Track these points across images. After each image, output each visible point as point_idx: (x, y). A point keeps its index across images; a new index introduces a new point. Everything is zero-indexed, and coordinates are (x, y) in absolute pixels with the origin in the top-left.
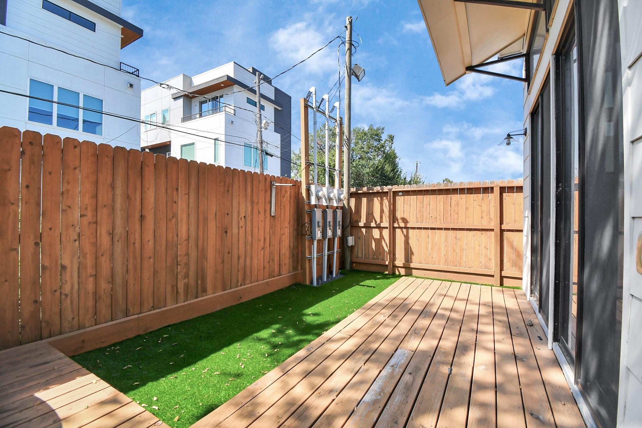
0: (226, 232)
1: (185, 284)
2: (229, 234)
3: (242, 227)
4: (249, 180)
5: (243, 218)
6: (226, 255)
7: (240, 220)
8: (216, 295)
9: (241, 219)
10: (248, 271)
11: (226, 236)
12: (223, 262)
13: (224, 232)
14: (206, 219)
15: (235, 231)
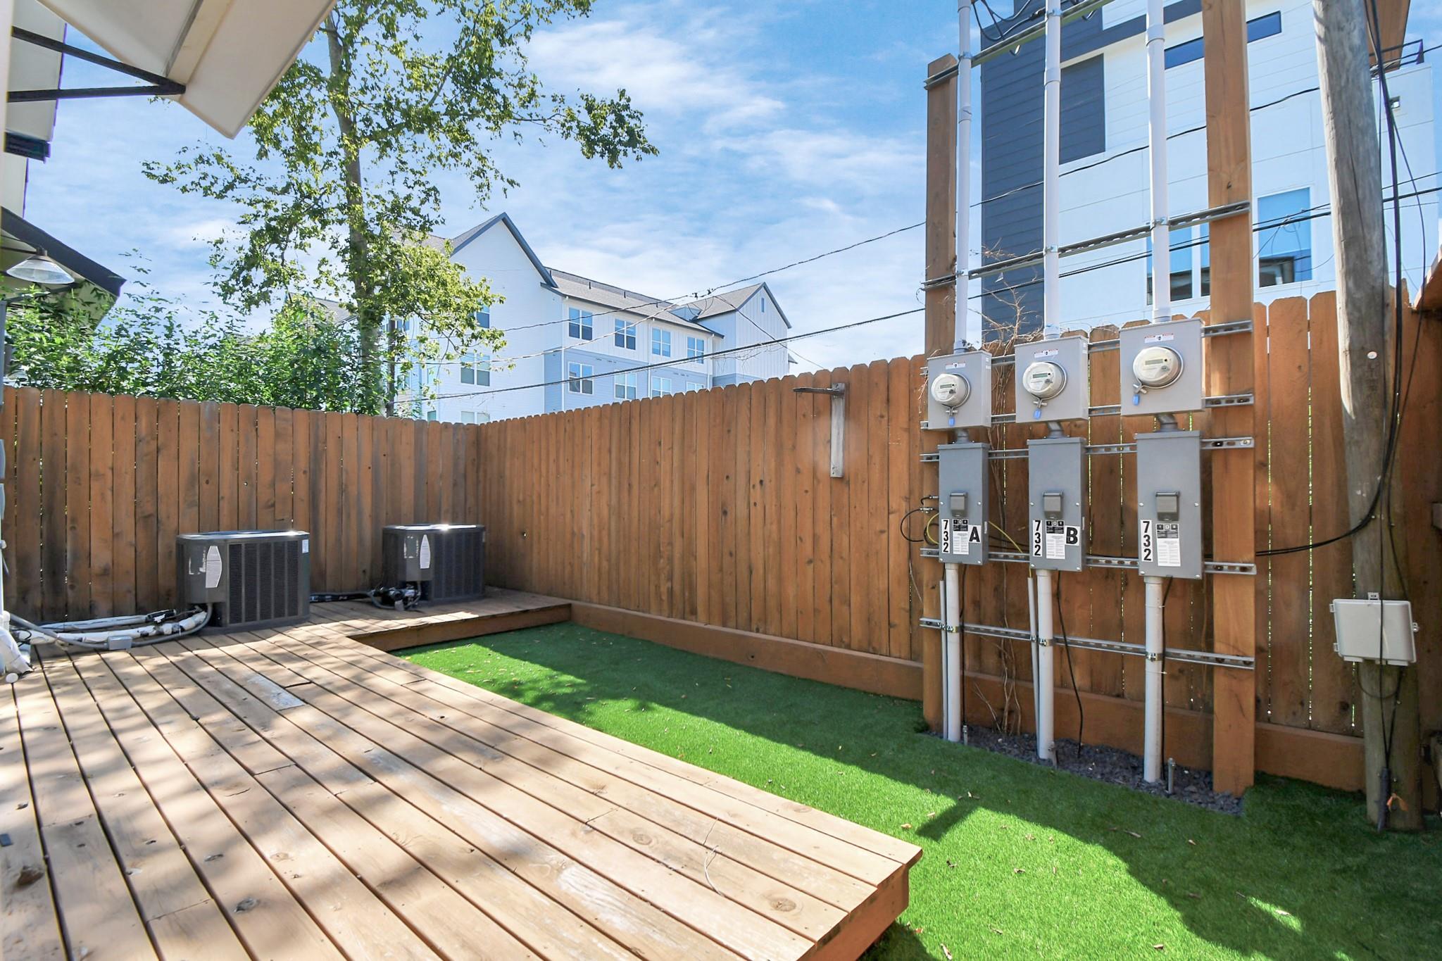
0: (725, 513)
1: (668, 589)
2: (730, 517)
3: (755, 504)
4: (772, 399)
5: (758, 486)
6: (727, 558)
7: (752, 490)
8: (709, 626)
9: (754, 486)
10: (772, 603)
11: (725, 519)
12: (721, 570)
13: (720, 513)
14: (693, 488)
15: (741, 509)
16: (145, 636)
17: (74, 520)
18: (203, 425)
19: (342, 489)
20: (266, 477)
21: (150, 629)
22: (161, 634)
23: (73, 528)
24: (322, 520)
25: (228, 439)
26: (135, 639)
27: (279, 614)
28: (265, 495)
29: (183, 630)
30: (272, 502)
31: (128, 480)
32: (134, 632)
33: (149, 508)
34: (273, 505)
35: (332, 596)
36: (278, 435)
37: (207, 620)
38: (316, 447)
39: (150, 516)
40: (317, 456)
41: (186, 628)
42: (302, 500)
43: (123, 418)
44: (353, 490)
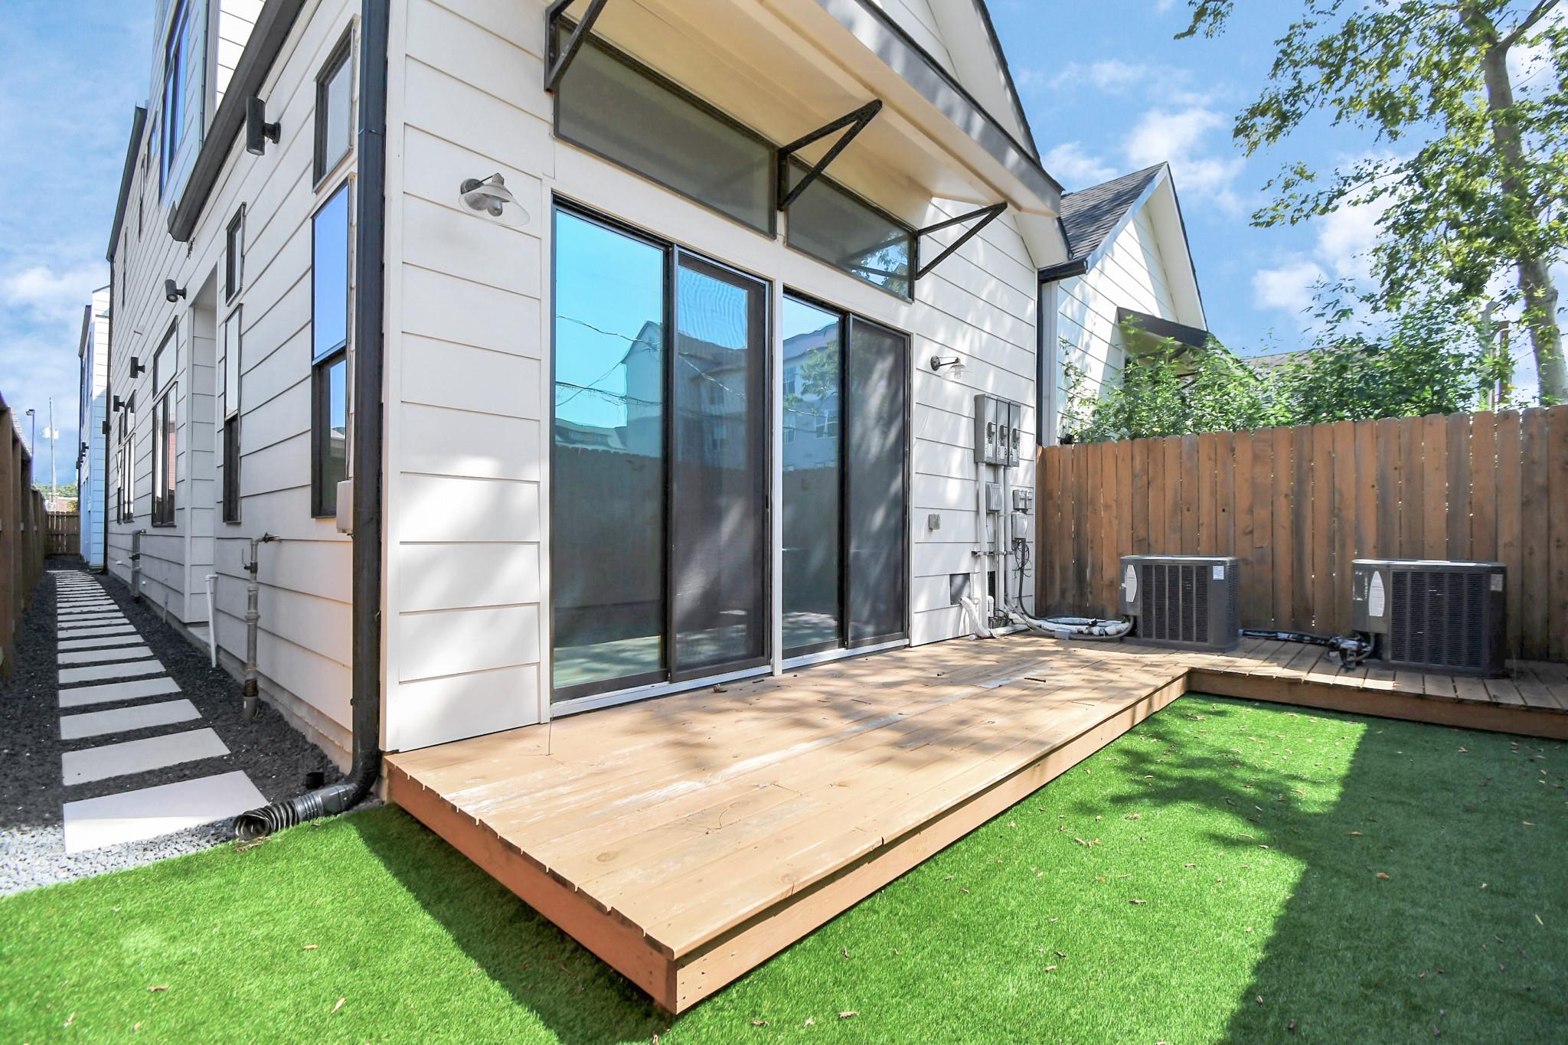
16: (1081, 632)
17: (1092, 542)
18: (1184, 456)
19: (1335, 511)
20: (1243, 501)
21: (1083, 628)
22: (1091, 634)
23: (1092, 548)
24: (1308, 548)
25: (1206, 466)
26: (1072, 633)
27: (1174, 635)
28: (1243, 521)
29: (1106, 634)
30: (1250, 529)
31: (1127, 509)
32: (1074, 628)
33: (1142, 533)
34: (1251, 532)
35: (1311, 637)
36: (1256, 458)
37: (1127, 631)
38: (1299, 466)
39: (1143, 539)
40: (1301, 476)
41: (1109, 633)
42: (1284, 527)
43: (1123, 460)
44: (1350, 515)
